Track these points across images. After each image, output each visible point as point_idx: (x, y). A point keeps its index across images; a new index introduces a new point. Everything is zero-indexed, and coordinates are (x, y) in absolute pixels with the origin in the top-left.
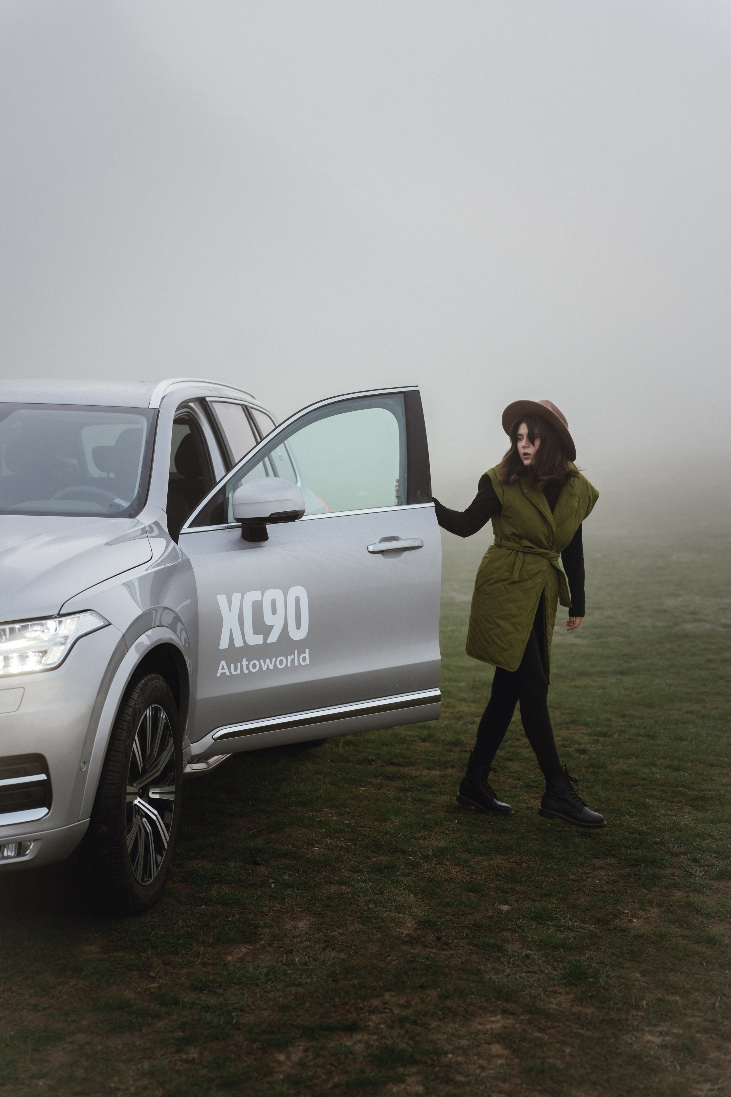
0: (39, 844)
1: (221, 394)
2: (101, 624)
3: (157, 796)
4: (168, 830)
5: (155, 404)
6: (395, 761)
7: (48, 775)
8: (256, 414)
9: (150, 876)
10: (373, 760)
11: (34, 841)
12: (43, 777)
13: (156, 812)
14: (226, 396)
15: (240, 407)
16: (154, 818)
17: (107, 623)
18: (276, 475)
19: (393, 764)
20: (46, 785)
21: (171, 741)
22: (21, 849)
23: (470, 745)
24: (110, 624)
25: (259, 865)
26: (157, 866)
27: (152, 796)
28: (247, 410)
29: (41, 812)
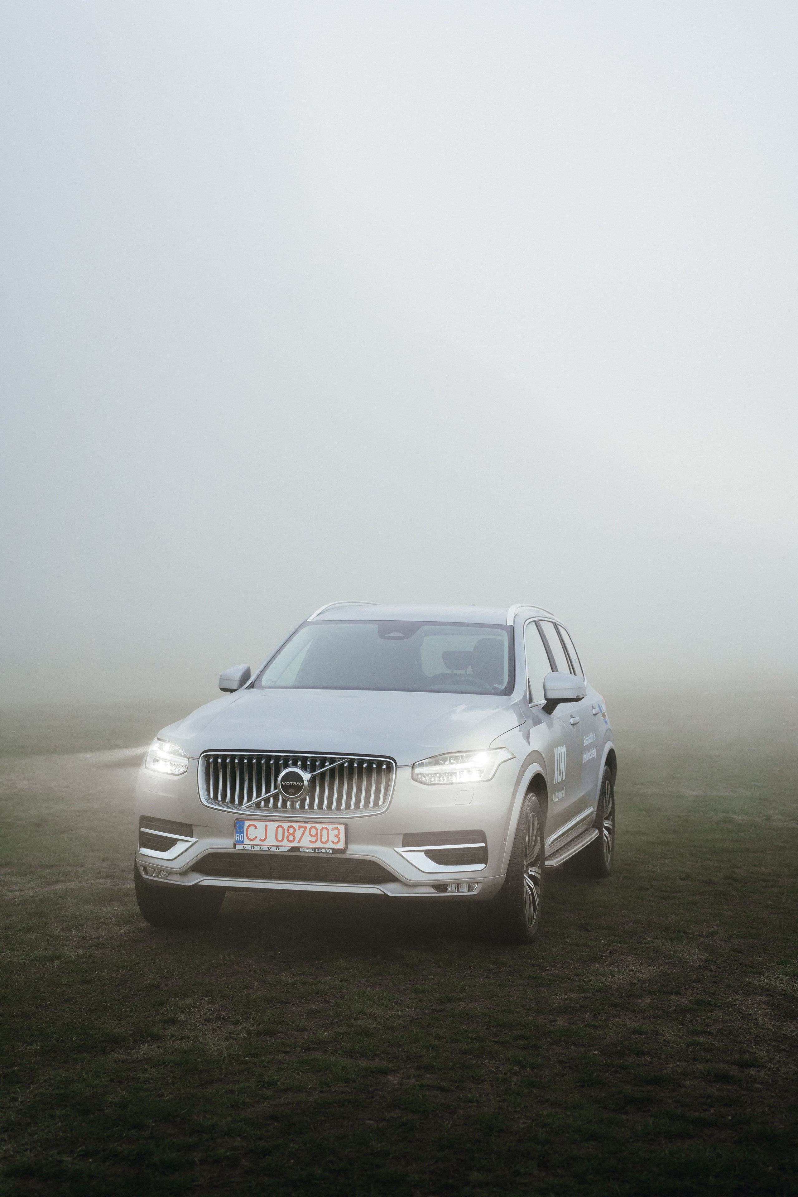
0: (480, 885)
1: (542, 615)
2: (510, 756)
3: (533, 873)
4: (538, 897)
5: (510, 622)
6: (664, 889)
7: (486, 844)
8: (560, 627)
9: (531, 923)
10: (648, 889)
11: (477, 883)
12: (483, 845)
13: (533, 884)
14: (544, 616)
15: (552, 624)
16: (532, 887)
17: (514, 757)
18: (575, 674)
19: (663, 891)
20: (484, 850)
21: (539, 838)
22: (470, 888)
23: (720, 884)
24: (515, 757)
25: (590, 932)
26: (534, 919)
27: (530, 873)
28: (555, 625)
29: (481, 867)
